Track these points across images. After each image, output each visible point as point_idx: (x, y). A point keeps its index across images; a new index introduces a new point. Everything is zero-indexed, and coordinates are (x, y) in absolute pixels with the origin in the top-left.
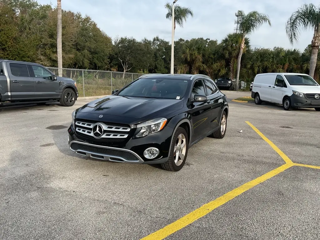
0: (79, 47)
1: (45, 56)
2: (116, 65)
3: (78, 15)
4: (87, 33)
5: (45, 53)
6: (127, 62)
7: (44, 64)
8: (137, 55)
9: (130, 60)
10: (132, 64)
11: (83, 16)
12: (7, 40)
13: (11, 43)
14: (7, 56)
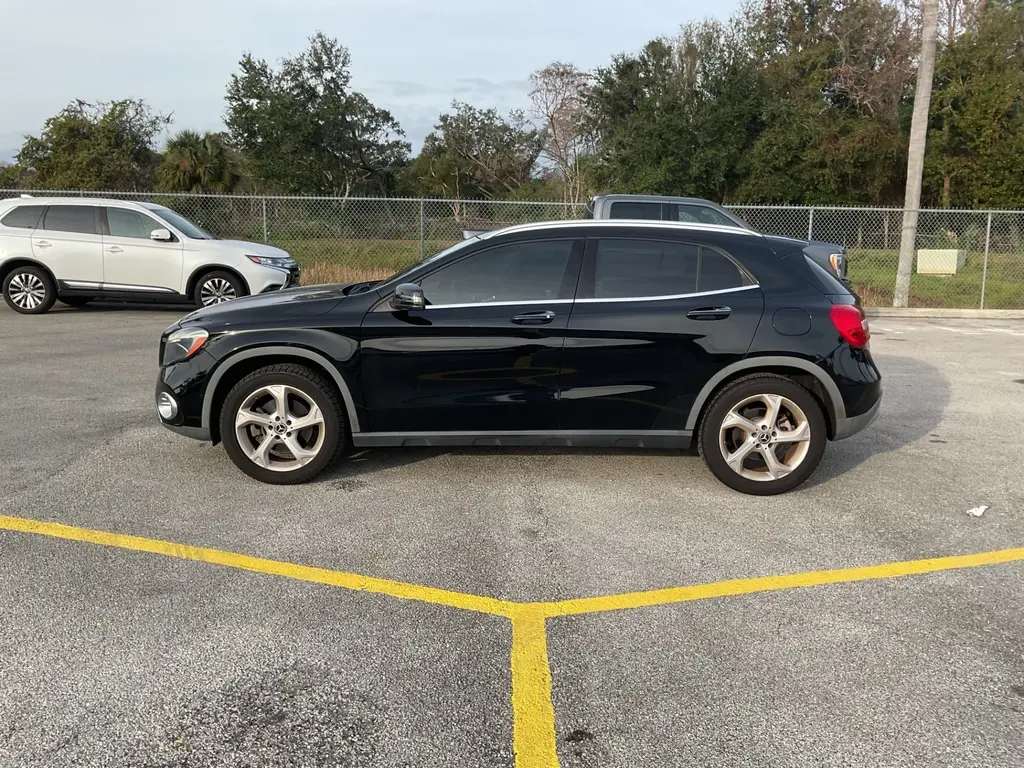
12: (983, 122)
13: (995, 132)
14: (979, 174)
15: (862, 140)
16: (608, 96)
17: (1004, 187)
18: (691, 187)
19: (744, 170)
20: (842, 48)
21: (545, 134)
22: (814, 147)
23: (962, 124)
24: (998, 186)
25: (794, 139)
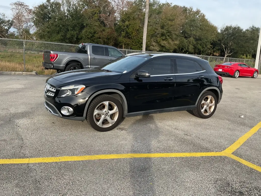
0: (186, 35)
1: (156, 43)
2: (218, 50)
3: (190, 9)
4: (194, 23)
5: (157, 41)
6: (229, 47)
7: (155, 49)
8: (239, 41)
9: (231, 46)
10: (233, 49)
11: (195, 10)
12: (133, 31)
13: (135, 34)
14: (132, 43)
15: (108, 33)
16: (42, 14)
17: (137, 46)
18: (67, 41)
19: (81, 38)
20: (102, 10)
21: (13, 22)
22: (97, 33)
23: (129, 31)
24: (136, 46)
25: (92, 31)
